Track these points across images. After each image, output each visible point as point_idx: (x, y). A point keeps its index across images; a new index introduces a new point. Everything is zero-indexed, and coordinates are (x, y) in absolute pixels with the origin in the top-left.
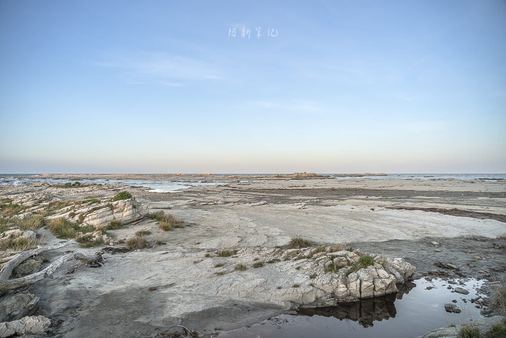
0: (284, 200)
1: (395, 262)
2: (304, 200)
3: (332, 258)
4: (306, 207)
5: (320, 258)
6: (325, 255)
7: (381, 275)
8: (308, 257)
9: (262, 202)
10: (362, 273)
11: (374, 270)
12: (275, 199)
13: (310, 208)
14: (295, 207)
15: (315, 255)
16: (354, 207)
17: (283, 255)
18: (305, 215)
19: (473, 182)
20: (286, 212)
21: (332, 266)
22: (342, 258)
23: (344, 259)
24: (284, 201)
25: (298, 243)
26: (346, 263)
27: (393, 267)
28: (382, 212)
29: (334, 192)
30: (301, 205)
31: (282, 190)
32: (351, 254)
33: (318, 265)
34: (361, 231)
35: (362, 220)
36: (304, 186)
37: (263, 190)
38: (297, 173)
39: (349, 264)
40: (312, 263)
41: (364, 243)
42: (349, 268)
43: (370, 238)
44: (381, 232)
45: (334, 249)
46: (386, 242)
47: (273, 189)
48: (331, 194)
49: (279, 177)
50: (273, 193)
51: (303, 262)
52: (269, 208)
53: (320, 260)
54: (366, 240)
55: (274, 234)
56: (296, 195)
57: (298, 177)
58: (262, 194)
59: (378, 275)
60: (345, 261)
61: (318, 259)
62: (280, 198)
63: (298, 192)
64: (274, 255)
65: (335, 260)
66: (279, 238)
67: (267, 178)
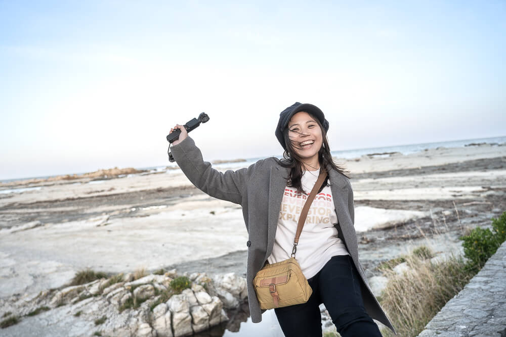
0: (73, 215)
1: (226, 279)
2: (107, 213)
3: (133, 288)
4: (109, 222)
5: (114, 292)
6: (121, 286)
7: (201, 301)
8: (96, 295)
9: (32, 224)
10: (174, 303)
11: (191, 294)
12: (59, 217)
13: (116, 223)
14: (91, 223)
15: (106, 290)
16: (186, 213)
17: (55, 299)
18: (106, 234)
19: (357, 160)
20: (74, 235)
21: (130, 300)
22: (146, 286)
23: (150, 287)
24: (74, 217)
25: (85, 277)
26: (152, 293)
27: (223, 287)
28: (226, 216)
29: (161, 194)
30: (101, 219)
31: (73, 199)
32: (161, 279)
33: (110, 303)
34: (190, 247)
35: (196, 231)
36: (112, 189)
37: (38, 204)
38: (103, 170)
39: (156, 294)
40: (101, 302)
41: (191, 263)
42: (156, 298)
43: (203, 253)
44: (219, 243)
45: (135, 275)
46: (224, 256)
47: (56, 201)
48: (156, 198)
49: (70, 179)
50: (56, 206)
51: (86, 304)
52: (45, 232)
53: (114, 295)
54: (195, 258)
55: (47, 271)
56: (98, 206)
57: (104, 177)
58: (36, 210)
59: (197, 301)
60: (151, 290)
61: (111, 294)
62: (67, 214)
63: (100, 201)
64: (39, 302)
65: (136, 291)
66: (55, 276)
67: (47, 183)
